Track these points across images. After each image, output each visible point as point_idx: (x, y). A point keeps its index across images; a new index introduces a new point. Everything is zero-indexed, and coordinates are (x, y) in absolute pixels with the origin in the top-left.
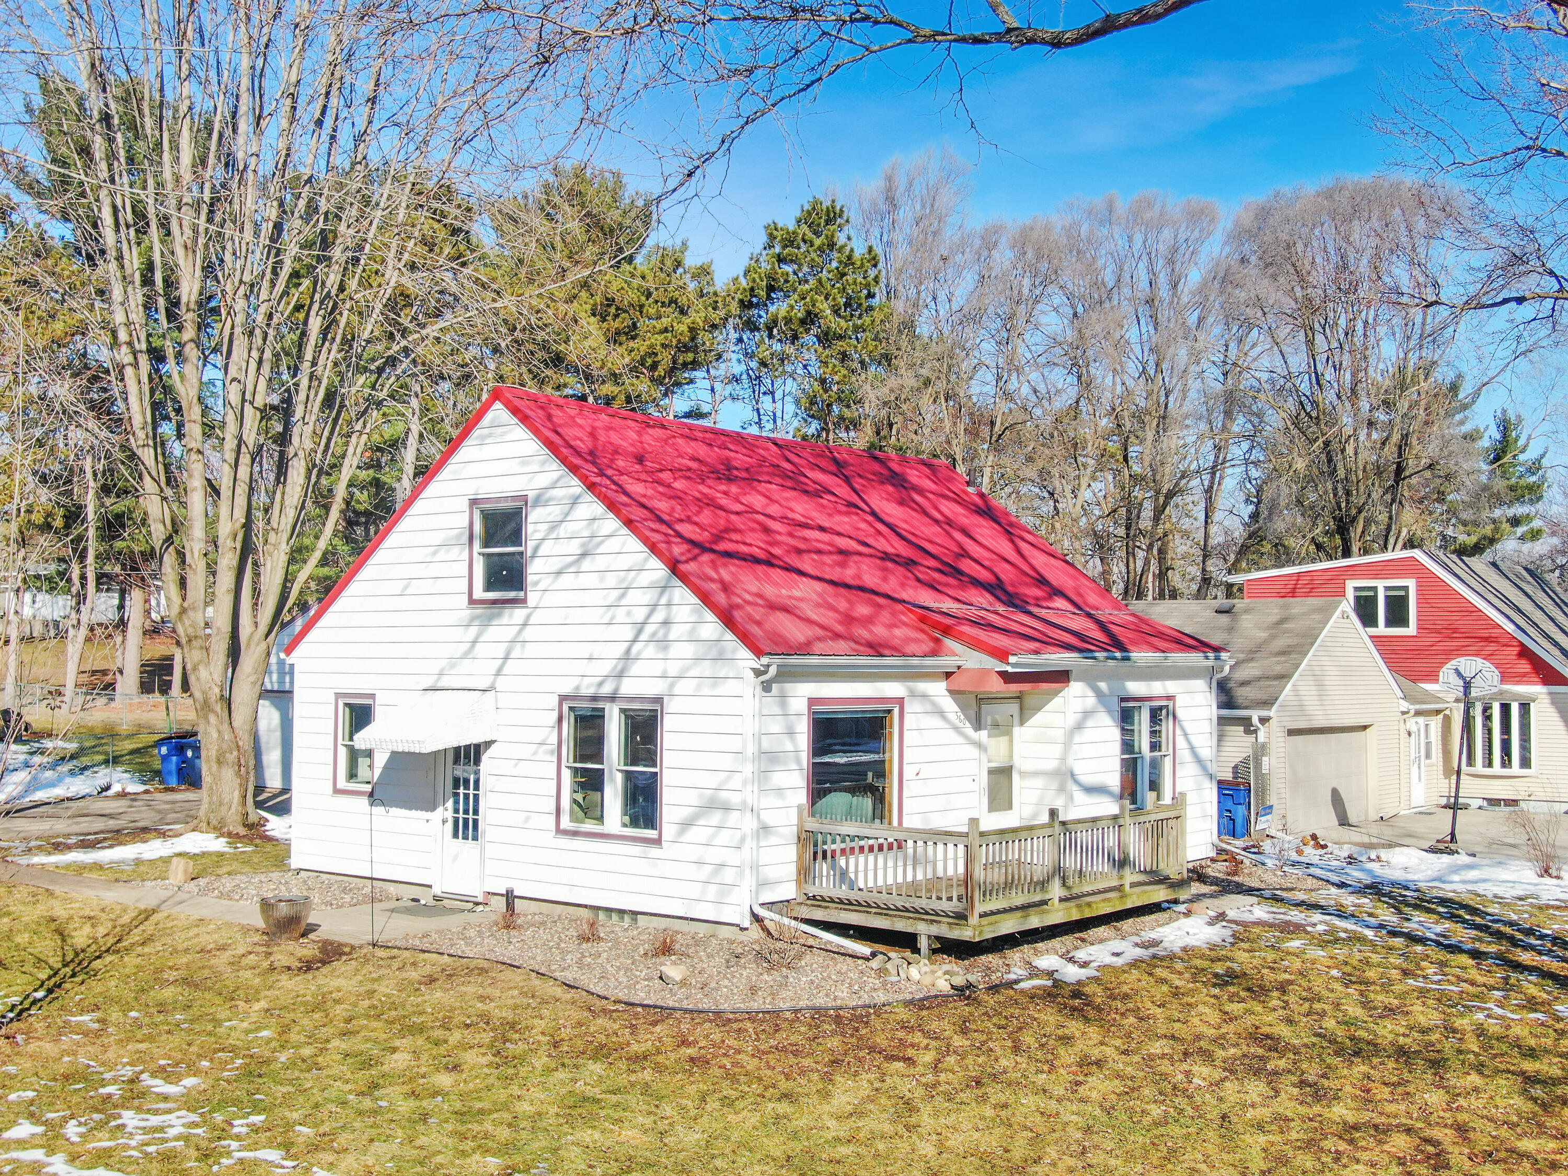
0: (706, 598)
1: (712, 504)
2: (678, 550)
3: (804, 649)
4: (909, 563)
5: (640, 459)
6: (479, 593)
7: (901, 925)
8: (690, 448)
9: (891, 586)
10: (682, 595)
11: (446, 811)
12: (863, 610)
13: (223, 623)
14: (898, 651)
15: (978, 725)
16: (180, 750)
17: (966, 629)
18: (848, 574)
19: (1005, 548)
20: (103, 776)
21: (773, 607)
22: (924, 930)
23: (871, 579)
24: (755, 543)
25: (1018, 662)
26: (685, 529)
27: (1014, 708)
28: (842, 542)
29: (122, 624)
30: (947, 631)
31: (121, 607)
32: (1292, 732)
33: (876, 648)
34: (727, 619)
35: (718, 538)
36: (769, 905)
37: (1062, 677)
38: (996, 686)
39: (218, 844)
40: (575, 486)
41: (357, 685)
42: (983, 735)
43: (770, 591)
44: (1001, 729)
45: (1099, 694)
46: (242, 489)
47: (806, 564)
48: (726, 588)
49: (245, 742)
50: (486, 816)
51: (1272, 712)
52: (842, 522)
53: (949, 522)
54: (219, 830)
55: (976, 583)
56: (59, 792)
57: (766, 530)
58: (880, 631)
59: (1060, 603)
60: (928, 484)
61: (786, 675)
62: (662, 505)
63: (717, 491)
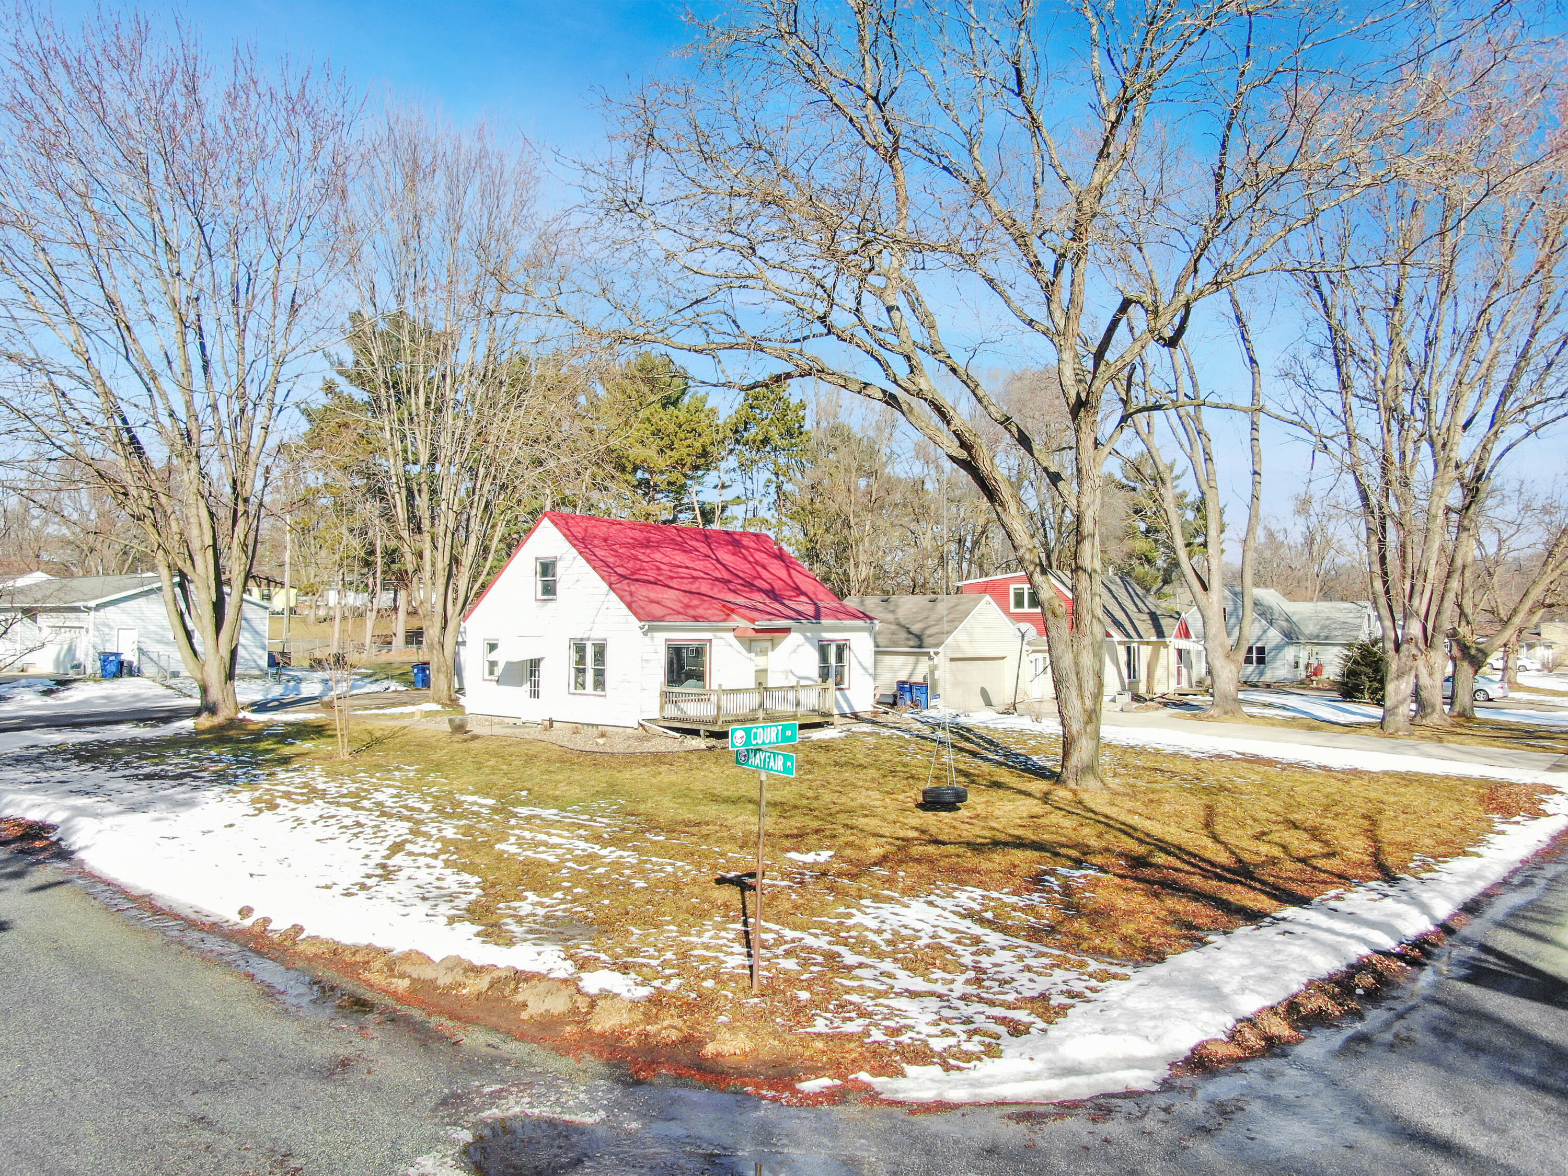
0: (621, 598)
1: (636, 558)
2: (614, 578)
3: (661, 619)
4: (726, 582)
5: (605, 540)
6: (540, 596)
7: (694, 727)
8: (630, 533)
9: (715, 593)
10: (613, 597)
11: (527, 687)
12: (695, 602)
13: (439, 608)
14: (707, 619)
15: (750, 651)
16: (424, 670)
17: (742, 611)
18: (693, 588)
19: (783, 574)
20: (386, 684)
21: (652, 601)
22: (702, 728)
23: (704, 588)
24: (651, 575)
25: (762, 624)
26: (620, 570)
27: (769, 644)
28: (695, 573)
29: (396, 609)
30: (732, 611)
31: (395, 600)
32: (952, 660)
33: (696, 619)
34: (629, 606)
35: (633, 573)
36: (648, 720)
37: (787, 630)
38: (753, 634)
39: (439, 707)
40: (574, 552)
41: (492, 636)
42: (752, 655)
43: (652, 595)
44: (764, 652)
45: (806, 638)
46: (448, 548)
47: (673, 583)
48: (631, 594)
49: (450, 662)
50: (542, 689)
51: (940, 650)
52: (699, 565)
53: (757, 562)
54: (438, 702)
55: (760, 590)
56: (365, 690)
57: (659, 569)
58: (700, 611)
59: (803, 598)
60: (753, 545)
61: (651, 629)
62: (611, 560)
63: (640, 553)
